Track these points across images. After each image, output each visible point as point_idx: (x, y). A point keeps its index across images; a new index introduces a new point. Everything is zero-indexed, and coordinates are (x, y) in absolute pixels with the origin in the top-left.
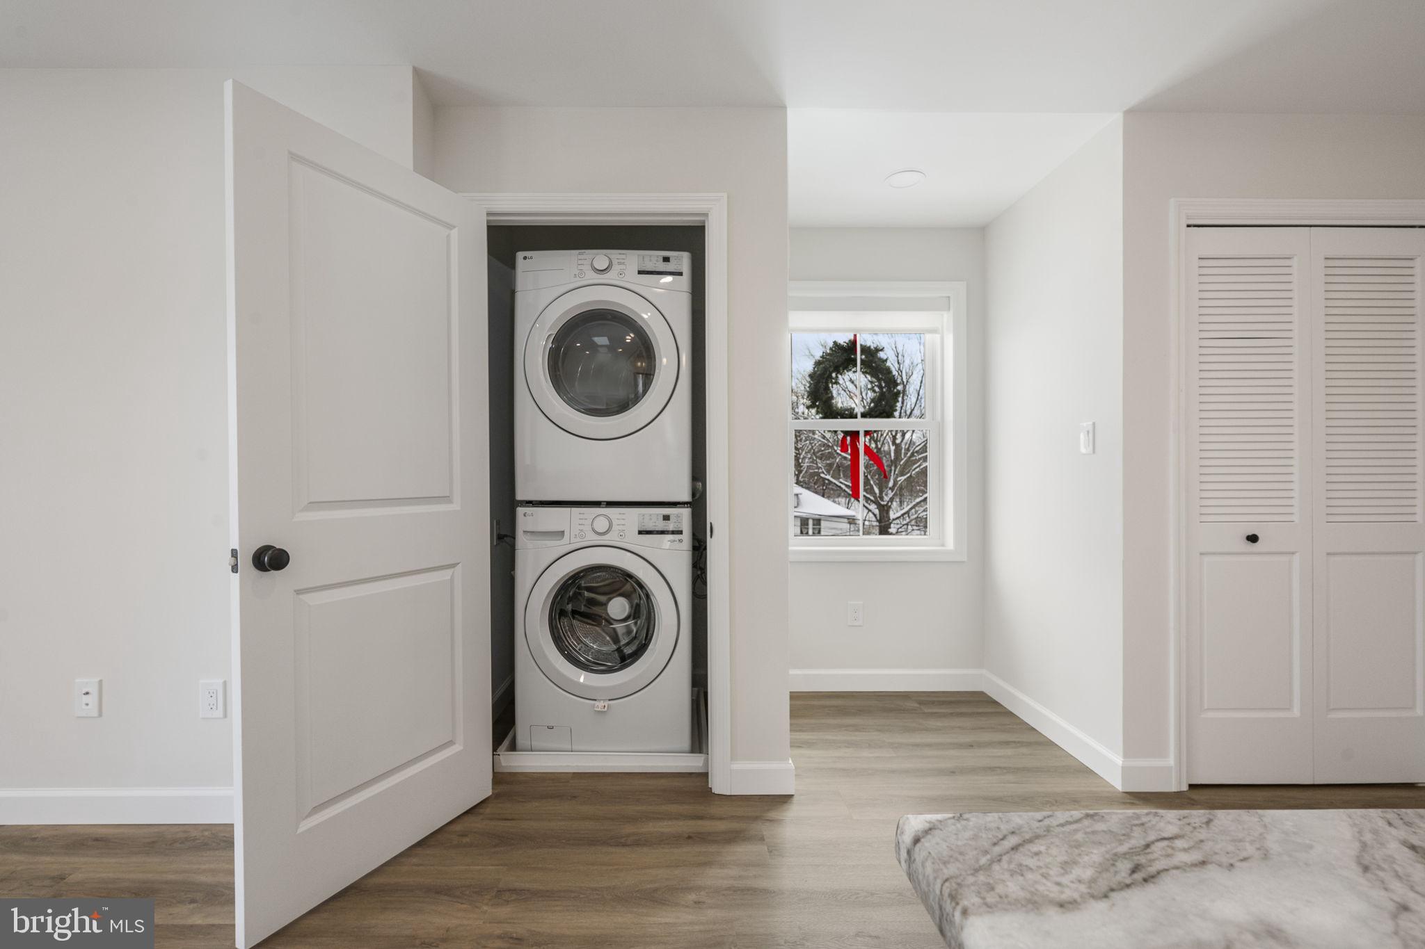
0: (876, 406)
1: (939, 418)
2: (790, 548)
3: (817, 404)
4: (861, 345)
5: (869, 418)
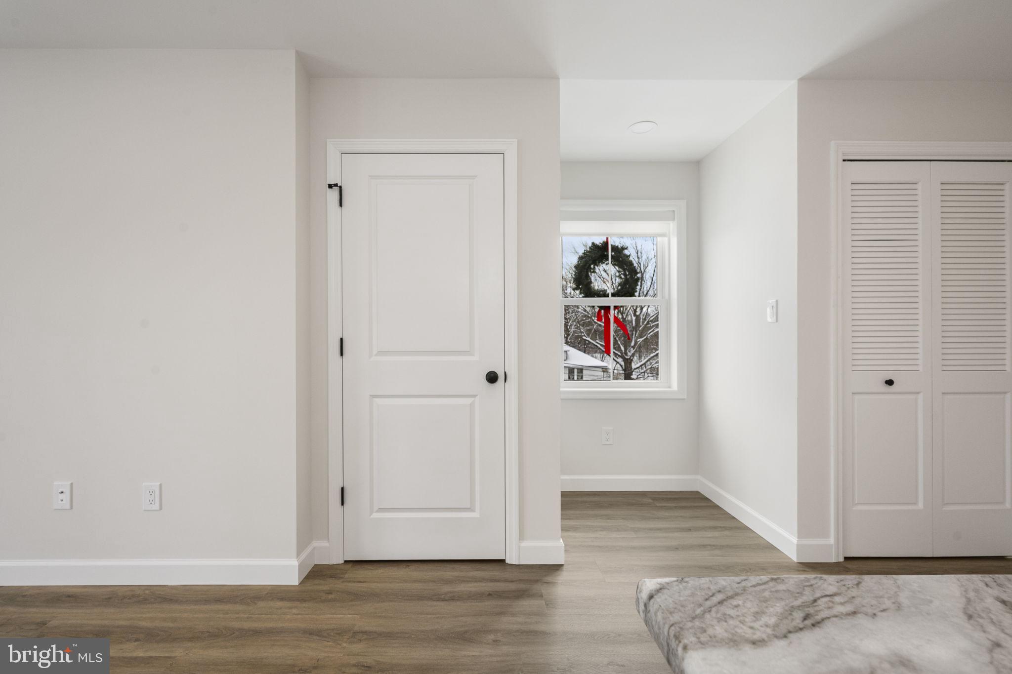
0: (622, 288)
1: (667, 297)
2: (561, 389)
3: (580, 286)
4: (612, 245)
5: (618, 296)
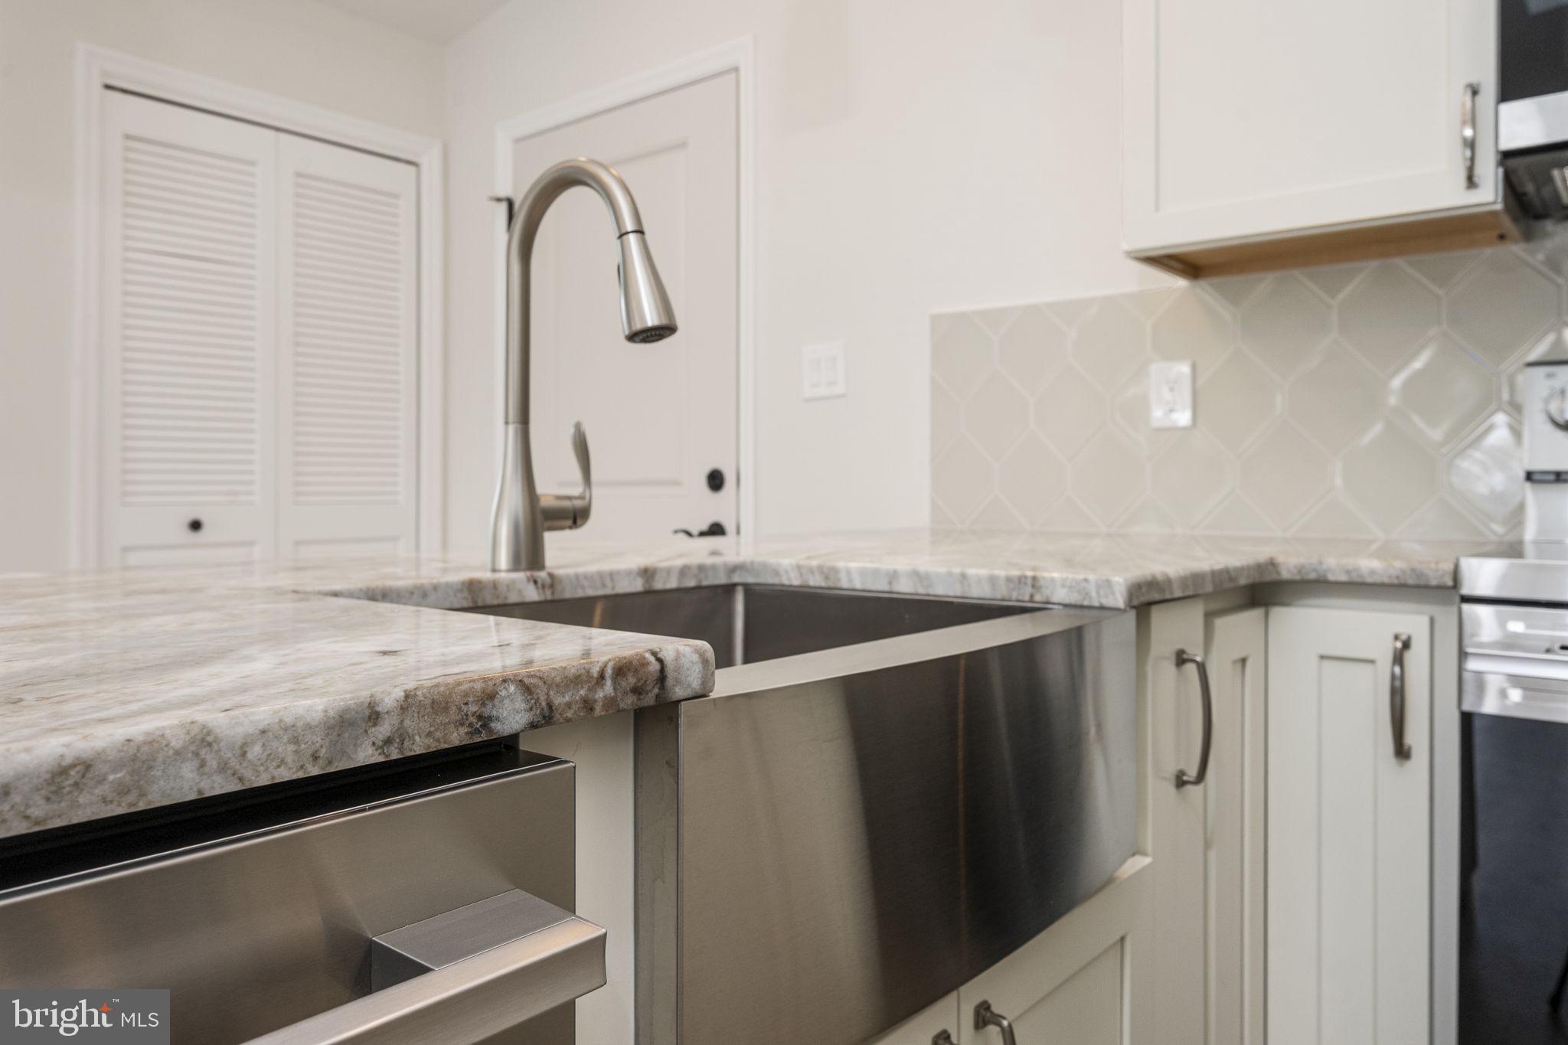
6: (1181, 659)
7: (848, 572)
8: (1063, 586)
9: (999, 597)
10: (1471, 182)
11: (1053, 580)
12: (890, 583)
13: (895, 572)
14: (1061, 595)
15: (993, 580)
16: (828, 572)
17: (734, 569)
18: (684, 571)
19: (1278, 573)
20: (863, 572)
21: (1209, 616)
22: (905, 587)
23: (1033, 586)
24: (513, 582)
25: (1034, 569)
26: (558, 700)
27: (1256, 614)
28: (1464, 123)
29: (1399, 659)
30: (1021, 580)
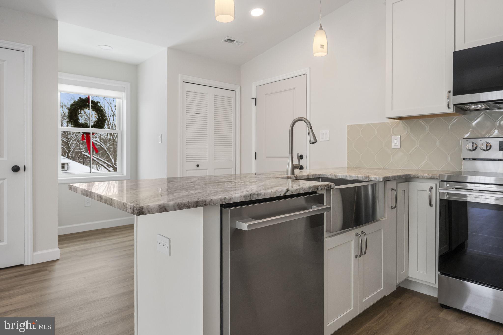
0: (97, 124)
1: (121, 129)
2: (58, 179)
3: (72, 121)
4: (91, 100)
5: (94, 128)
6: (392, 189)
7: (339, 176)
8: (373, 178)
9: (363, 179)
10: (449, 108)
11: (371, 177)
12: (346, 177)
13: (347, 176)
14: (373, 179)
15: (362, 177)
16: (336, 176)
17: (320, 175)
18: (313, 175)
19: (410, 176)
20: (341, 176)
21: (397, 183)
22: (348, 178)
23: (369, 178)
24: (292, 177)
25: (369, 175)
26: (323, 188)
27: (407, 183)
28: (447, 98)
29: (430, 191)
30: (367, 177)
